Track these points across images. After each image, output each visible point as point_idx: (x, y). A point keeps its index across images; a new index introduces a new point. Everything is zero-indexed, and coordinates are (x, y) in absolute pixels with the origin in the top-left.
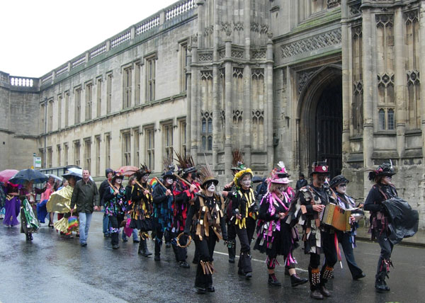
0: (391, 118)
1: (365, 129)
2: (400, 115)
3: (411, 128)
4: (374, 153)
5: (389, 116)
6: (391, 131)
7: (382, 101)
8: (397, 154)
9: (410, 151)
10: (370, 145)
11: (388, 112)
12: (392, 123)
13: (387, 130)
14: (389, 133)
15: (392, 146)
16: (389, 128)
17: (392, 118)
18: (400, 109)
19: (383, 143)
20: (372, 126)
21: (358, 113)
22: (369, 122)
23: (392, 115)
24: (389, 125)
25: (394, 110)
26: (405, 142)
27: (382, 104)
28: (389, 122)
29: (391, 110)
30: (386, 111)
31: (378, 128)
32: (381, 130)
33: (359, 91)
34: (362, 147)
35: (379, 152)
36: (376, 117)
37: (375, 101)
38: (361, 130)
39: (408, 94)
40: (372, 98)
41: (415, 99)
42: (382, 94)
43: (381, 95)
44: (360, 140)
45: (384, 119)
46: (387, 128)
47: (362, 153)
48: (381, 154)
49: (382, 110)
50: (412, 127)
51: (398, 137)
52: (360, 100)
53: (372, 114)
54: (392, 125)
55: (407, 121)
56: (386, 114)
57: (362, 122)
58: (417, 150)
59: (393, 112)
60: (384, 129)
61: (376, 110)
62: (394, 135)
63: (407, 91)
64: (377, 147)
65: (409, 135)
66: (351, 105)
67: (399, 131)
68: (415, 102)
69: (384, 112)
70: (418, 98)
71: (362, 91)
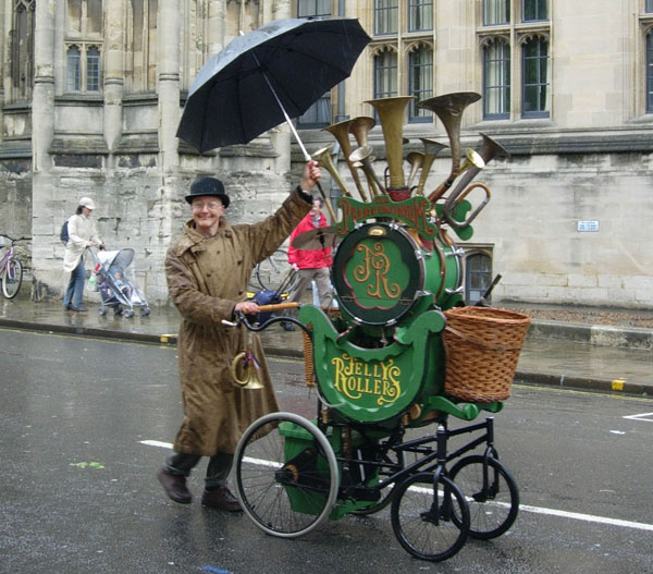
0: (94, 67)
1: (37, 87)
2: (112, 61)
3: (136, 90)
4: (55, 140)
5: (89, 61)
6: (93, 95)
7: (77, 28)
8: (106, 144)
9: (132, 137)
10: (47, 123)
11: (88, 53)
12: (96, 76)
13: (84, 92)
14: (88, 98)
15: (95, 127)
16: (89, 88)
17: (96, 67)
18: (114, 47)
19: (76, 120)
20: (52, 81)
21: (23, 54)
22: (45, 72)
23: (96, 60)
24: (89, 81)
25: (101, 49)
26: (122, 119)
27: (74, 34)
28: (89, 74)
29: (93, 49)
30: (83, 49)
31: (65, 87)
32: (71, 90)
33: (27, 5)
34: (29, 126)
35: (65, 138)
36: (62, 62)
37: (61, 29)
38: (27, 89)
39: (131, 16)
40: (54, 21)
41: (145, 28)
42: (77, 13)
43: (73, 15)
44: (24, 112)
45: (78, 67)
46: (84, 87)
47: (30, 139)
48: (70, 143)
49: (74, 48)
50: (138, 87)
51: (106, 106)
52: (29, 23)
53: (53, 54)
54: (96, 80)
55: (126, 73)
56: (84, 57)
57: (31, 73)
58: (147, 137)
59: (99, 53)
60: (77, 88)
61: (63, 48)
62: (99, 104)
63: (130, 10)
64: (62, 128)
65: (130, 103)
66: (7, 35)
67: (110, 95)
68: (145, 35)
69: (79, 53)
70: (153, 26)
71: (34, 5)
